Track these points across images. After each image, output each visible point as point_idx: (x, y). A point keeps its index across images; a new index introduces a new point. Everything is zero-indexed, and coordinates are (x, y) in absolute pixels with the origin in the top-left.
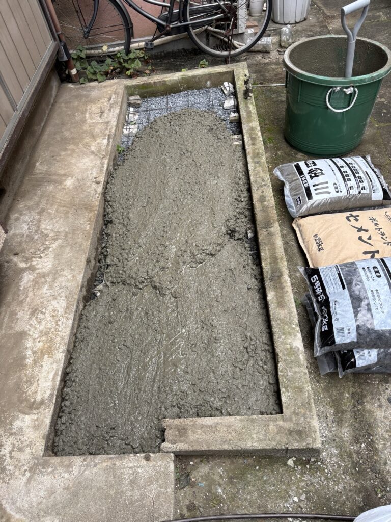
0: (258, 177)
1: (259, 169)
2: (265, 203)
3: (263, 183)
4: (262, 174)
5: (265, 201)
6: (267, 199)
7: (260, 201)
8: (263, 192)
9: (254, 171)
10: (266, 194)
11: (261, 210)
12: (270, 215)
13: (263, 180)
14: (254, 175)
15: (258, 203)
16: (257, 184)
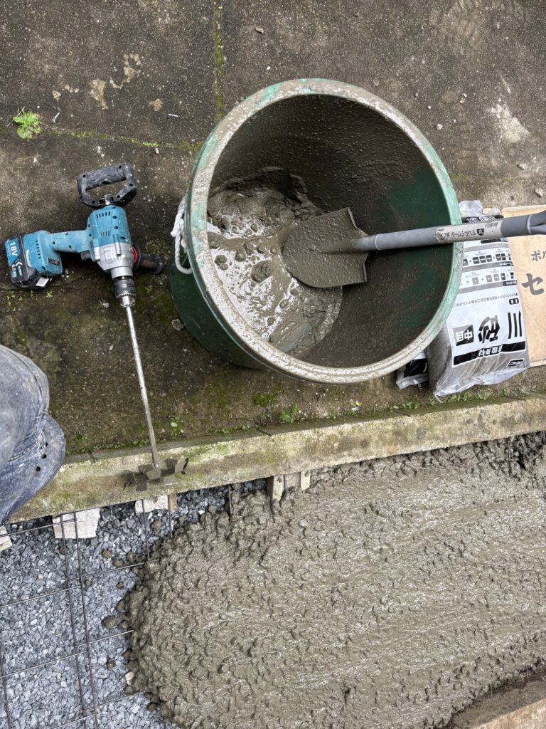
0: (459, 432)
1: (438, 430)
2: (516, 418)
3: (476, 422)
4: (455, 425)
5: (512, 418)
6: (509, 416)
7: (512, 427)
8: (494, 422)
9: (444, 440)
10: (498, 417)
11: (530, 425)
12: (538, 410)
13: (469, 422)
14: (454, 440)
15: (515, 429)
16: (476, 433)
